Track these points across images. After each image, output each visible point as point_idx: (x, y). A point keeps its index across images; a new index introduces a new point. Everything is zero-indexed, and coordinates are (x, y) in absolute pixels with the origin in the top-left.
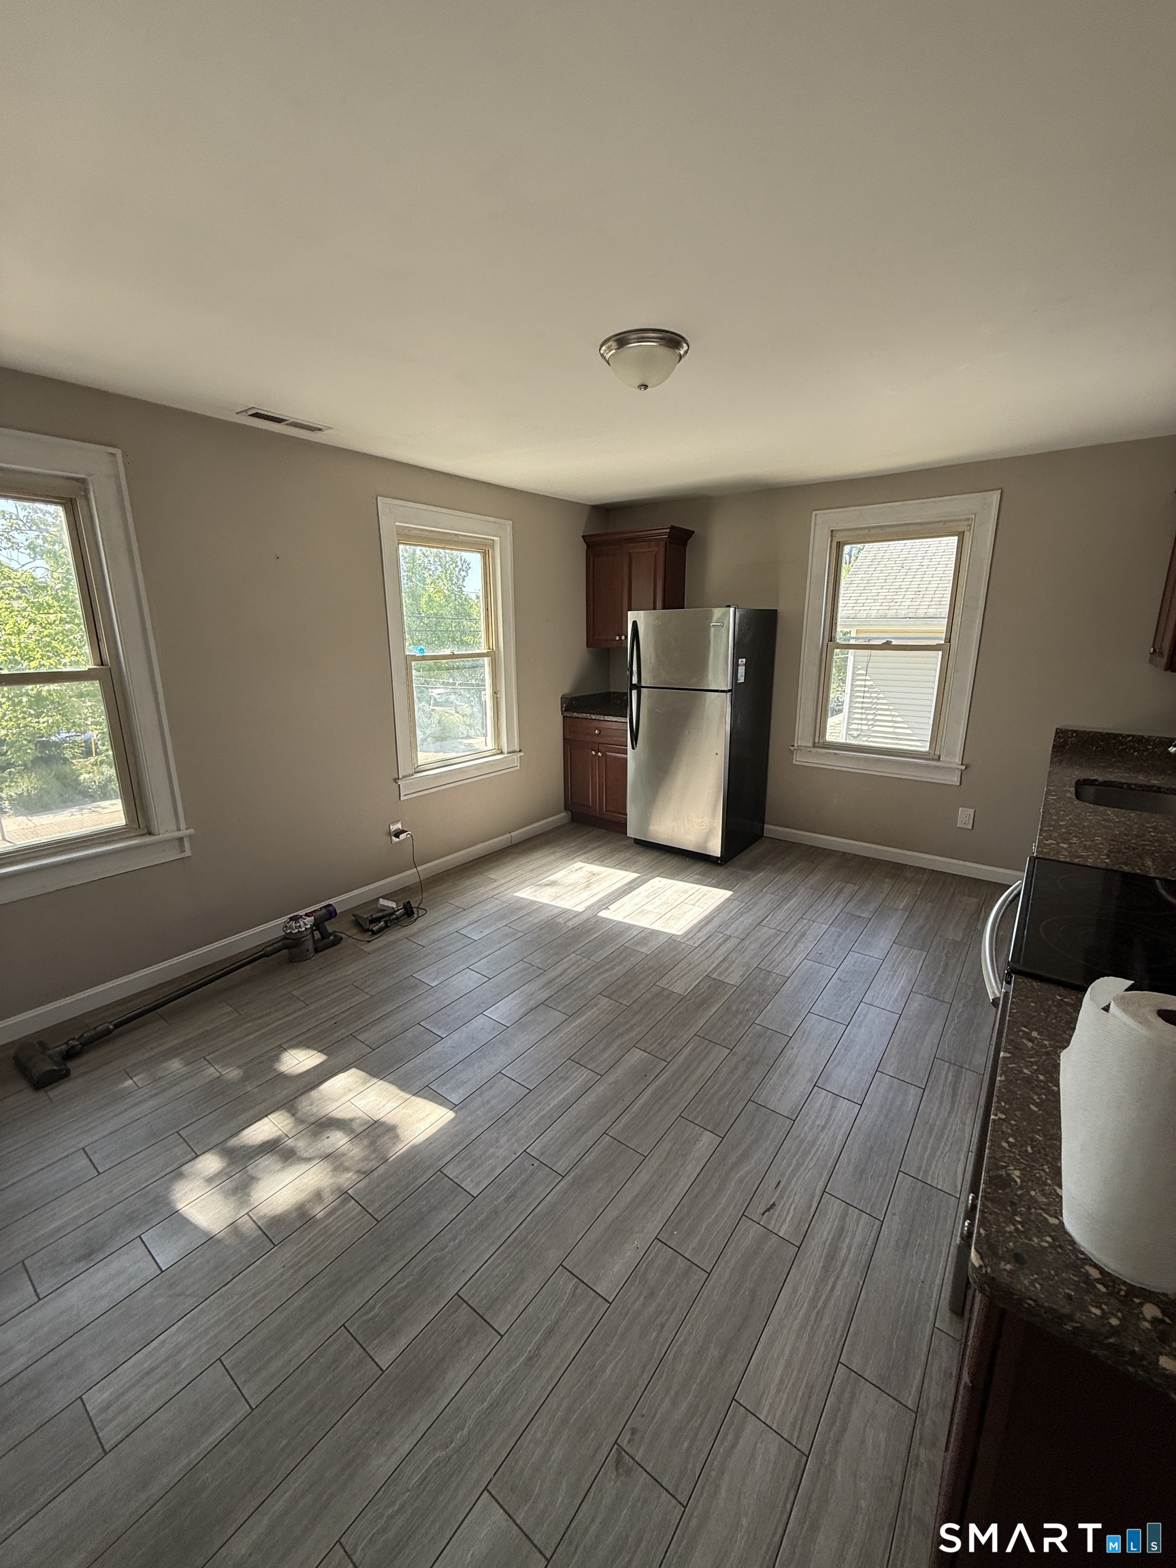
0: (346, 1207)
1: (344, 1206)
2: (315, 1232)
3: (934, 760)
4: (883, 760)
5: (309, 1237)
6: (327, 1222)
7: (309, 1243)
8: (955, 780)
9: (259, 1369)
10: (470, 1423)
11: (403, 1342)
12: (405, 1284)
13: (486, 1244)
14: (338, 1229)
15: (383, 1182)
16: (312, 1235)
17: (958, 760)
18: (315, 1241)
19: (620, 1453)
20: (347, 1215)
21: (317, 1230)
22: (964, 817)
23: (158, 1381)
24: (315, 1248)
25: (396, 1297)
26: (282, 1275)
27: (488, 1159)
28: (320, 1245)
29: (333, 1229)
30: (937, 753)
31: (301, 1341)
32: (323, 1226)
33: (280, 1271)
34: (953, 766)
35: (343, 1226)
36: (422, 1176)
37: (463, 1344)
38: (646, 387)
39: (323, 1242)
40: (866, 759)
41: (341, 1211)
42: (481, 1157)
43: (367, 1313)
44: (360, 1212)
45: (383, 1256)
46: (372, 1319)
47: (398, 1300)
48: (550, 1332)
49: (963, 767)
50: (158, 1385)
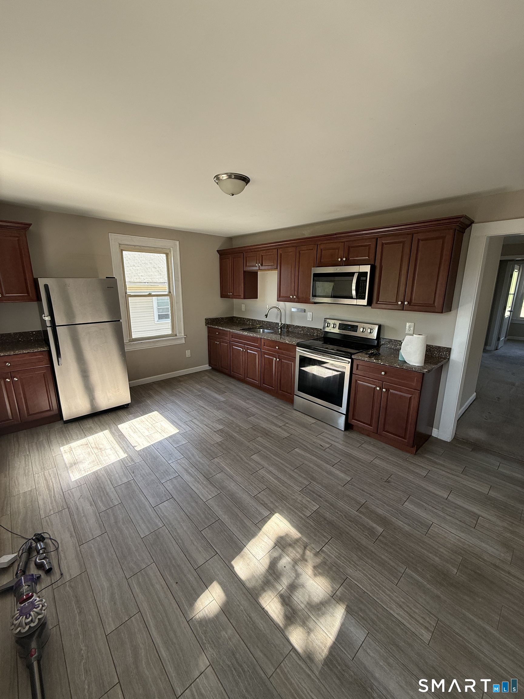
0: (326, 551)
1: (326, 552)
2: (339, 561)
3: (174, 336)
4: (159, 341)
5: (342, 564)
6: (334, 557)
7: (345, 563)
8: (183, 341)
9: (395, 569)
10: (390, 508)
11: (375, 525)
12: (356, 526)
13: (339, 504)
14: (337, 552)
15: (313, 538)
16: (341, 563)
17: (183, 334)
18: (343, 561)
19: (387, 482)
20: (330, 550)
21: (338, 560)
22: (188, 353)
23: (411, 609)
24: (347, 560)
25: (361, 529)
26: (360, 571)
27: (302, 502)
28: (345, 558)
29: (337, 554)
30: (175, 334)
31: (383, 557)
32: (336, 559)
33: (359, 572)
34: (182, 337)
35: (336, 551)
36: (310, 524)
37: (371, 510)
38: (233, 195)
39: (343, 557)
40: (153, 342)
41: (328, 553)
42: (302, 505)
43: (368, 537)
44: (329, 545)
45: (347, 534)
46: (369, 535)
47: (362, 528)
48: (363, 490)
49: (186, 336)
50: (412, 608)
